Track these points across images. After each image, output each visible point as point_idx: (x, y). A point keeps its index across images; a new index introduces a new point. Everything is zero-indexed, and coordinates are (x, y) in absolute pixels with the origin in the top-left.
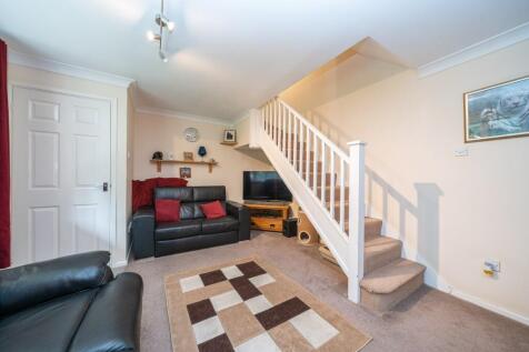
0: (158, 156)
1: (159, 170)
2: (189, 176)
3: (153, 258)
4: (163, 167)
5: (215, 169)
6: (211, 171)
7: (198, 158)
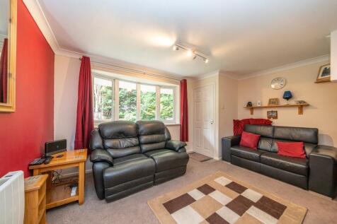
0: (249, 104)
1: (252, 113)
2: (276, 117)
3: (229, 163)
4: (255, 111)
5: (306, 111)
6: (301, 112)
7: (284, 102)
